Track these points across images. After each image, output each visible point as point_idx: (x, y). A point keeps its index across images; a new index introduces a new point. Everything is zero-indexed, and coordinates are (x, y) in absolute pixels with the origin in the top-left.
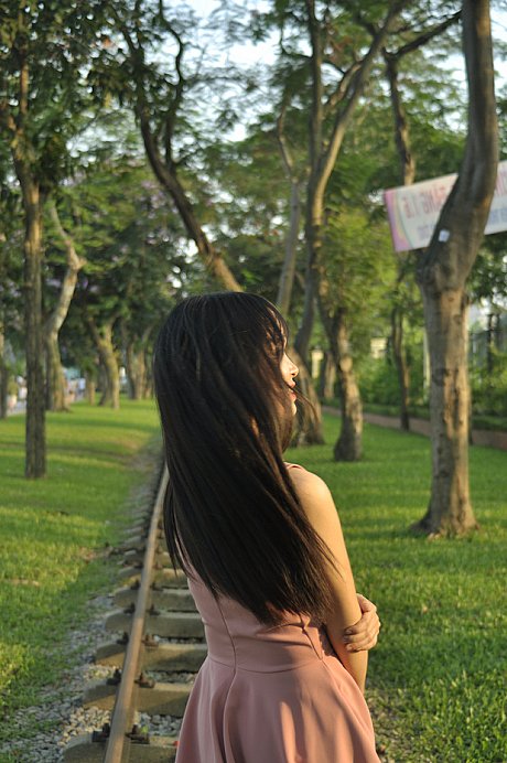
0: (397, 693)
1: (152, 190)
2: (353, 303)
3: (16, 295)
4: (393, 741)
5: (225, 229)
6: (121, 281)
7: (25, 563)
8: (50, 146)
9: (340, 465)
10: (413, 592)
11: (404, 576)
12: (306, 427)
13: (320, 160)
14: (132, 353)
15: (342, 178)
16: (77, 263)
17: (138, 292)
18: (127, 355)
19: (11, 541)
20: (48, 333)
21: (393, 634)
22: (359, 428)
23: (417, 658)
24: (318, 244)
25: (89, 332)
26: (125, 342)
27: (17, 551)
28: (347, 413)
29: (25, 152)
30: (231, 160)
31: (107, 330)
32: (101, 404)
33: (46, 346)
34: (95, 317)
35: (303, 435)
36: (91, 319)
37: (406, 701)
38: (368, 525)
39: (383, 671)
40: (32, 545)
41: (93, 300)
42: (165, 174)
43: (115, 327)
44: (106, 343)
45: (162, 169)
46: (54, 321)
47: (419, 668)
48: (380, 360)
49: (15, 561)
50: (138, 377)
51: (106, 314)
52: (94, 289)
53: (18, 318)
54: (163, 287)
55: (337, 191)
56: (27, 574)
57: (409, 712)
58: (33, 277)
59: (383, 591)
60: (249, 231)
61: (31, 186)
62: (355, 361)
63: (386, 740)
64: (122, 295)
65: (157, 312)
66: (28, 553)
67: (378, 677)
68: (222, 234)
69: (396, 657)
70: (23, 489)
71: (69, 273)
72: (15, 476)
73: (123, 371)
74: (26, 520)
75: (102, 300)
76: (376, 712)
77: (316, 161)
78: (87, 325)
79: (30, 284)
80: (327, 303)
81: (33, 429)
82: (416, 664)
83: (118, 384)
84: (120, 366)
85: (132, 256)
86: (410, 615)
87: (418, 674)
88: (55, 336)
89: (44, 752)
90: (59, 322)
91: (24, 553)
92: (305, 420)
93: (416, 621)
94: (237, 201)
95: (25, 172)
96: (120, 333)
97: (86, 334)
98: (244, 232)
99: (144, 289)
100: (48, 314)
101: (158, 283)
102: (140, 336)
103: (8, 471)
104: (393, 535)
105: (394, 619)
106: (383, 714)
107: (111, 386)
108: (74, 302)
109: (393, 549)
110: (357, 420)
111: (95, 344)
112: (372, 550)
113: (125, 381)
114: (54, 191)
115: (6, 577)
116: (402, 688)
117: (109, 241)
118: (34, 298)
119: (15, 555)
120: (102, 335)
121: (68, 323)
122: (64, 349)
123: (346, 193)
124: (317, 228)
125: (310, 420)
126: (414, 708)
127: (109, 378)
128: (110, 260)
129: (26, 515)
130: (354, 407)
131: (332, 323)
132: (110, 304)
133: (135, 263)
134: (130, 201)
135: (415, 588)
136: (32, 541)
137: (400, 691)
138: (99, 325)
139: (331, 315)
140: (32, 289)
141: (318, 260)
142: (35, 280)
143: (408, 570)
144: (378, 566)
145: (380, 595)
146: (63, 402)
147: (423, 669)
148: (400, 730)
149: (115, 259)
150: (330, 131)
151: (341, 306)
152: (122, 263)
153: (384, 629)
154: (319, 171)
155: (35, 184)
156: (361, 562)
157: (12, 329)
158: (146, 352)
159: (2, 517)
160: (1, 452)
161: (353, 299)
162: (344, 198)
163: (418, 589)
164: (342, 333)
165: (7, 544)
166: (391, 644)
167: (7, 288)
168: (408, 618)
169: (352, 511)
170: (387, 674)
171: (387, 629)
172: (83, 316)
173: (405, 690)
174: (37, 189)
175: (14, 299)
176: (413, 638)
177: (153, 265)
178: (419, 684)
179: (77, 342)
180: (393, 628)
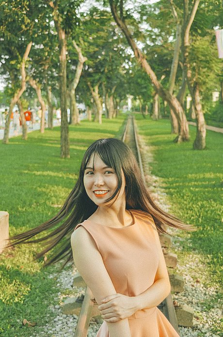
0: (208, 257)
1: (115, 26)
2: (202, 80)
4: (204, 277)
5: (148, 42)
6: (102, 66)
7: (60, 198)
8: (69, 14)
9: (196, 151)
10: (219, 213)
11: (216, 205)
12: (182, 133)
13: (188, 17)
14: (107, 97)
15: (198, 24)
16: (83, 59)
17: (109, 71)
18: (106, 98)
19: (54, 188)
20: (70, 90)
21: (209, 231)
22: (204, 135)
23: (217, 242)
24: (187, 54)
25: (88, 90)
26: (104, 93)
27: (57, 192)
28: (199, 128)
29: (58, 17)
30: (151, 11)
31: (96, 88)
32: (93, 121)
33: (70, 96)
34: (91, 82)
35: (180, 137)
36: (89, 83)
37: (211, 260)
38: (204, 181)
39: (203, 247)
40: (63, 190)
41: (90, 75)
42: (120, 22)
43: (100, 86)
44: (96, 94)
45: (118, 20)
46: (73, 85)
47: (218, 246)
48: (216, 102)
49: (56, 197)
50: (110, 108)
51: (96, 81)
52: (91, 70)
53: (57, 84)
54: (120, 69)
55: (196, 31)
56: (61, 202)
57: (211, 265)
58: (63, 71)
59: (207, 212)
60: (159, 43)
61: (61, 31)
62: (203, 106)
63: (201, 276)
64: (103, 73)
65: (118, 80)
66: (61, 193)
67: (201, 250)
68: (147, 44)
69: (209, 241)
70: (60, 162)
71: (79, 64)
72: (56, 156)
73: (104, 105)
74: (61, 177)
75: (94, 75)
76: (198, 265)
77: (186, 17)
78: (87, 86)
79: (61, 74)
80: (190, 80)
81: (63, 137)
82: (217, 244)
83: (101, 112)
84: (102, 103)
85: (107, 55)
86: (217, 223)
87: (217, 249)
88: (73, 92)
89: (66, 279)
90: (75, 86)
91: (60, 193)
92: (181, 130)
93: (219, 225)
94: (153, 30)
95: (59, 25)
96: (102, 89)
97: (87, 90)
98: (156, 43)
99: (112, 70)
100: (70, 81)
101: (118, 67)
102: (111, 90)
103: (54, 154)
104: (214, 186)
105: (210, 224)
106: (201, 265)
107: (98, 113)
108: (82, 76)
109: (213, 193)
110: (203, 131)
111: (91, 94)
112: (204, 193)
113: (104, 109)
114: (71, 33)
115: (52, 204)
116: (210, 254)
117: (96, 49)
118: (63, 80)
119: (56, 194)
120: (94, 90)
121: (79, 85)
122: (77, 96)
123: (199, 31)
124: (187, 47)
125: (183, 131)
126: (214, 263)
127: (97, 109)
128: (97, 58)
129: (61, 176)
130: (202, 126)
131: (193, 89)
132: (97, 77)
133: (108, 59)
134: (106, 31)
135: (220, 211)
136: (63, 188)
137: (209, 256)
138: (93, 86)
139: (192, 85)
140: (63, 77)
141: (187, 61)
142: (64, 72)
143: (218, 202)
144: (206, 200)
145: (205, 214)
146: (77, 121)
147: (220, 247)
148: (207, 272)
149: (99, 57)
150: (193, 2)
151: (197, 81)
152: (102, 59)
153: (205, 229)
154: (188, 21)
155: (63, 30)
156: (199, 198)
157: (55, 89)
158: (114, 97)
159: (51, 176)
160: (50, 145)
161: (202, 78)
162: (199, 33)
163: (221, 211)
164: (197, 93)
165: (53, 189)
166: (208, 235)
167: (52, 72)
168: (216, 224)
169: (198, 175)
170: (205, 248)
171: (207, 229)
172: (86, 82)
173: (211, 255)
174: (64, 33)
175: (55, 77)
176: (217, 233)
177: (116, 60)
178: (217, 253)
179: (83, 93)
180: (209, 228)
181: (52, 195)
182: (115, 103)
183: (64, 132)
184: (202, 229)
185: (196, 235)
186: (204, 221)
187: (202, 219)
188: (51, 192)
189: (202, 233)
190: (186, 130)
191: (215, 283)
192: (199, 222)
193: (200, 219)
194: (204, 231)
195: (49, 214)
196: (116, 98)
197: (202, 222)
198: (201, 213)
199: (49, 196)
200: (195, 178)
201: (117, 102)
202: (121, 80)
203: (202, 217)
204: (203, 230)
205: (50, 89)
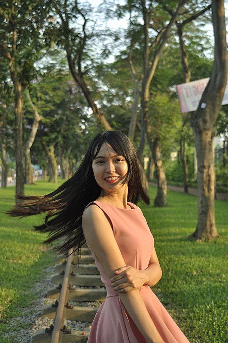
0: (182, 311)
1: (72, 85)
2: (163, 136)
3: (11, 132)
5: (105, 102)
6: (58, 126)
7: (15, 253)
8: (27, 66)
9: (157, 208)
10: (189, 266)
11: (186, 259)
13: (148, 72)
14: (63, 158)
15: (158, 80)
16: (39, 118)
17: (66, 131)
18: (61, 159)
19: (9, 242)
20: (25, 149)
21: (181, 284)
22: (165, 192)
23: (191, 295)
24: (147, 109)
25: (44, 149)
26: (60, 154)
27: (12, 247)
28: (160, 185)
29: (15, 68)
30: (107, 72)
31: (52, 148)
32: (49, 181)
33: (25, 155)
34: (47, 142)
36: (45, 143)
37: (186, 315)
38: (169, 235)
39: (176, 301)
40: (19, 245)
41: (46, 134)
42: (78, 78)
43: (55, 147)
44: (52, 154)
45: (76, 76)
46: (28, 144)
47: (192, 300)
48: (175, 161)
49: (11, 252)
50: (66, 169)
51: (52, 141)
52: (46, 130)
53: (12, 143)
54: (77, 129)
55: (155, 85)
56: (16, 258)
57: (188, 320)
58: (18, 124)
59: (176, 265)
60: (116, 103)
61: (18, 83)
62: (163, 162)
64: (59, 132)
65: (74, 140)
66: (17, 248)
67: (174, 304)
68: (104, 105)
69: (182, 295)
71: (35, 122)
73: (59, 167)
74: (16, 233)
75: (50, 134)
77: (146, 72)
78: (43, 146)
79: (17, 127)
80: (151, 136)
81: (19, 192)
82: (191, 298)
83: (57, 172)
84: (58, 164)
85: (63, 114)
87: (192, 303)
88: (28, 151)
89: (24, 338)
90: (30, 144)
91: (15, 248)
93: (191, 279)
94: (110, 90)
95: (15, 77)
96: (58, 149)
97: (42, 150)
98: (113, 104)
99: (68, 129)
100: (26, 141)
101: (75, 127)
102: (67, 150)
104: (181, 240)
105: (181, 278)
107: (54, 173)
108: (37, 135)
109: (181, 247)
110: (164, 188)
111: (47, 154)
112: (171, 247)
113: (60, 171)
114: (28, 86)
115: (7, 259)
117: (53, 108)
118: (19, 134)
119: (11, 249)
120: (50, 150)
121: (34, 145)
122: (33, 156)
123: (159, 86)
124: (146, 102)
126: (190, 318)
127: (53, 170)
128: (53, 117)
129: (16, 231)
130: (163, 182)
131: (153, 144)
132: (53, 136)
133: (65, 118)
134: (62, 90)
135: (190, 264)
136: (18, 243)
137: (184, 310)
138: (48, 146)
139: (152, 141)
140: (18, 130)
141: (147, 117)
142: (20, 125)
143: (187, 256)
144: (174, 254)
145: (175, 267)
146: (32, 180)
147: (194, 300)
148: (184, 328)
149: (56, 116)
150: (152, 58)
151: (157, 137)
152: (58, 118)
153: (176, 283)
154: (147, 76)
155: (20, 82)
156: (166, 252)
157: (9, 148)
158: (70, 158)
159: (5, 232)
160: (4, 203)
161: (163, 134)
162: (159, 89)
163: (192, 264)
164: (158, 149)
165: (7, 244)
166: (180, 289)
167: (7, 129)
168: (187, 277)
169: (162, 230)
170: (178, 303)
171: (178, 283)
172: (41, 142)
173: (186, 310)
174: (21, 85)
175: (10, 134)
176: (190, 286)
177: (72, 119)
178: (192, 307)
179: (38, 153)
180: (180, 282)
181: (7, 249)
182: (71, 164)
183: (19, 187)
184: (172, 283)
185: (167, 289)
186: (175, 274)
187: (172, 273)
188: (6, 247)
189: (173, 287)
190: (146, 188)
191: (194, 339)
192: (168, 276)
193: (170, 273)
194: (175, 285)
195: (4, 269)
196: (72, 159)
197: (172, 276)
198: (171, 267)
199: (3, 251)
200: (160, 233)
201: (73, 164)
202: (77, 140)
203: (172, 271)
204: (174, 283)
205: (4, 148)
